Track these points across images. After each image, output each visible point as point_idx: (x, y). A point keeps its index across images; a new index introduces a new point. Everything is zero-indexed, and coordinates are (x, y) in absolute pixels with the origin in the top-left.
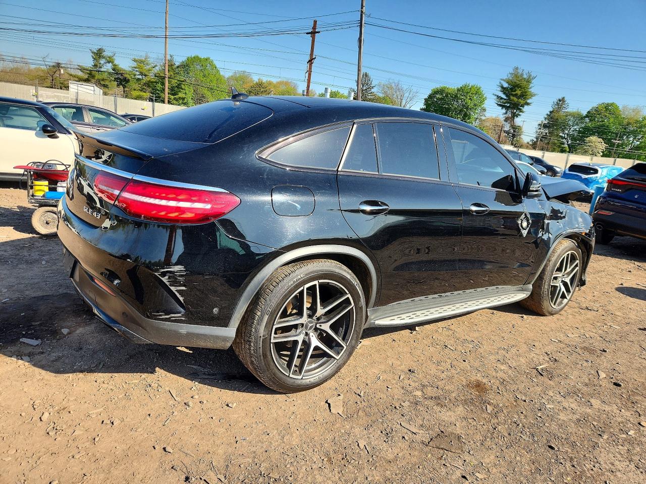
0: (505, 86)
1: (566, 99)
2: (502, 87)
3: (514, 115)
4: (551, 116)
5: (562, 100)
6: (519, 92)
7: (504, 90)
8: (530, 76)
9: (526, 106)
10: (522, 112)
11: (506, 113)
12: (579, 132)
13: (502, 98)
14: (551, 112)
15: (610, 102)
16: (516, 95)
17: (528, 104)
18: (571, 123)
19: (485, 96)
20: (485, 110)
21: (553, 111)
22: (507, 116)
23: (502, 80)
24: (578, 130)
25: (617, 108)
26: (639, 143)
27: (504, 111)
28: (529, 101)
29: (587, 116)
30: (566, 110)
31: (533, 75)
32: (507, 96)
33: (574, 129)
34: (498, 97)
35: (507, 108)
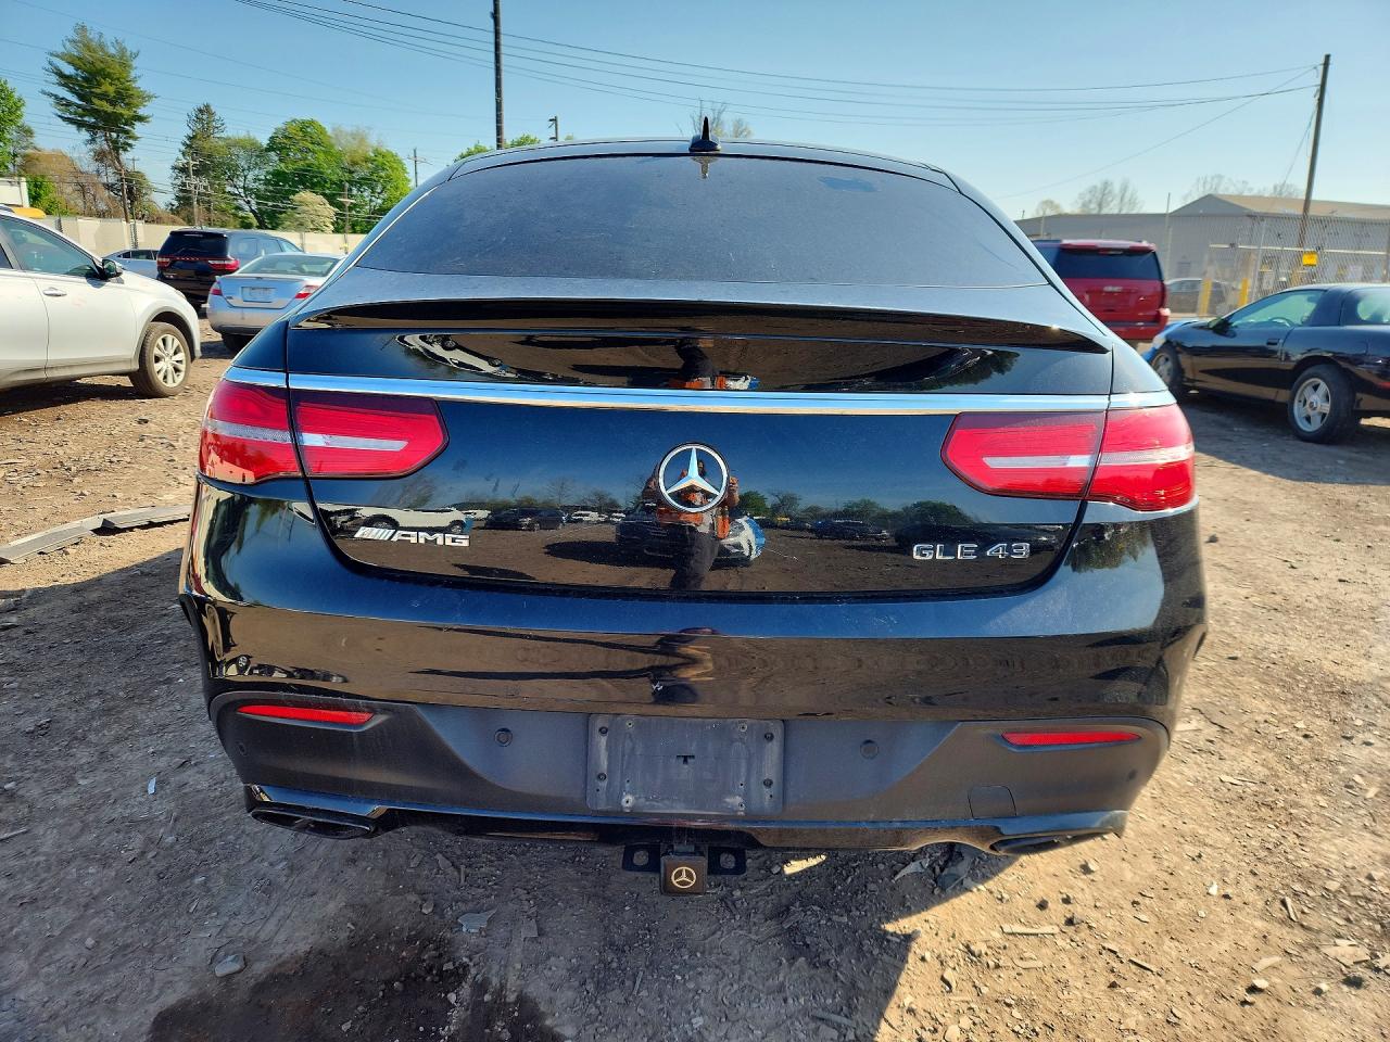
0: (67, 73)
1: (213, 109)
2: (60, 74)
3: (117, 147)
4: (192, 146)
5: (205, 112)
6: (108, 88)
7: (65, 80)
8: (123, 51)
9: (138, 125)
10: (136, 139)
11: (93, 140)
12: (267, 182)
13: (69, 104)
14: (190, 138)
15: (307, 118)
16: (104, 97)
17: (141, 119)
18: (243, 163)
19: (16, 95)
20: (29, 132)
21: (194, 137)
22: (97, 147)
23: (52, 54)
24: (263, 177)
25: (323, 131)
26: (380, 201)
27: (85, 135)
28: (141, 112)
29: (270, 148)
30: (222, 135)
31: (130, 47)
32: (81, 97)
33: (255, 177)
34: (59, 100)
35: (91, 128)
